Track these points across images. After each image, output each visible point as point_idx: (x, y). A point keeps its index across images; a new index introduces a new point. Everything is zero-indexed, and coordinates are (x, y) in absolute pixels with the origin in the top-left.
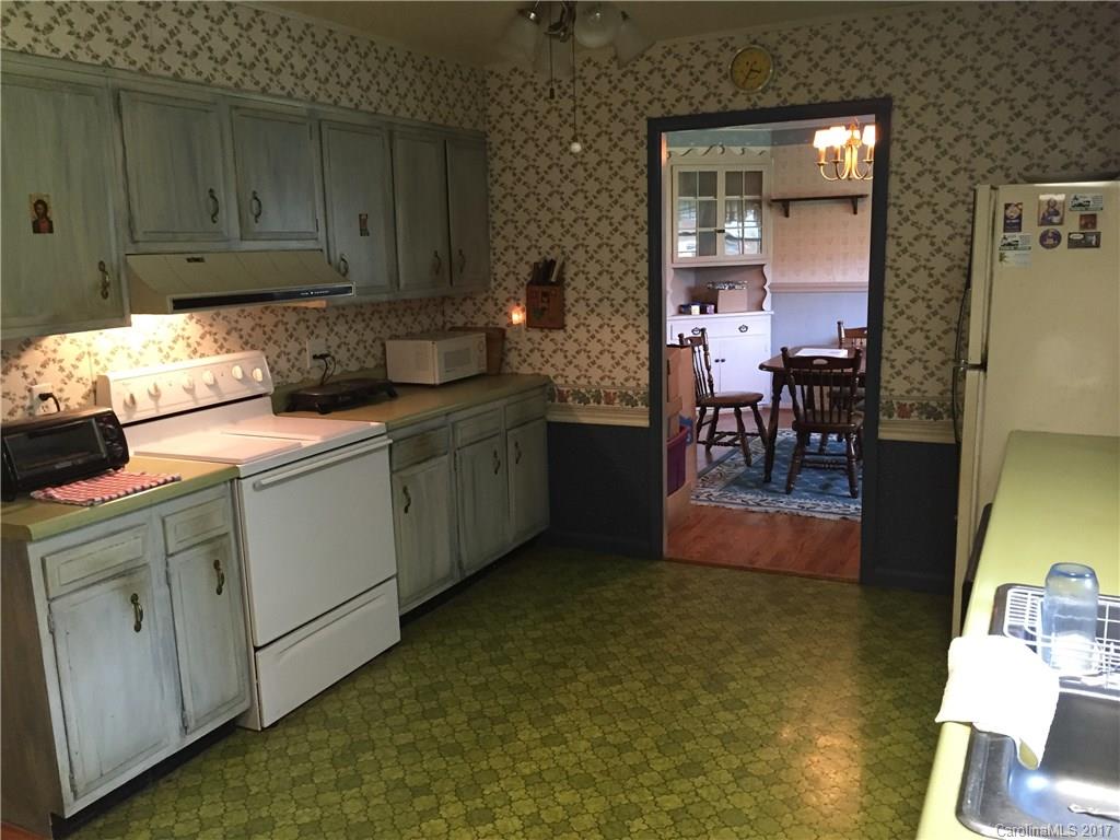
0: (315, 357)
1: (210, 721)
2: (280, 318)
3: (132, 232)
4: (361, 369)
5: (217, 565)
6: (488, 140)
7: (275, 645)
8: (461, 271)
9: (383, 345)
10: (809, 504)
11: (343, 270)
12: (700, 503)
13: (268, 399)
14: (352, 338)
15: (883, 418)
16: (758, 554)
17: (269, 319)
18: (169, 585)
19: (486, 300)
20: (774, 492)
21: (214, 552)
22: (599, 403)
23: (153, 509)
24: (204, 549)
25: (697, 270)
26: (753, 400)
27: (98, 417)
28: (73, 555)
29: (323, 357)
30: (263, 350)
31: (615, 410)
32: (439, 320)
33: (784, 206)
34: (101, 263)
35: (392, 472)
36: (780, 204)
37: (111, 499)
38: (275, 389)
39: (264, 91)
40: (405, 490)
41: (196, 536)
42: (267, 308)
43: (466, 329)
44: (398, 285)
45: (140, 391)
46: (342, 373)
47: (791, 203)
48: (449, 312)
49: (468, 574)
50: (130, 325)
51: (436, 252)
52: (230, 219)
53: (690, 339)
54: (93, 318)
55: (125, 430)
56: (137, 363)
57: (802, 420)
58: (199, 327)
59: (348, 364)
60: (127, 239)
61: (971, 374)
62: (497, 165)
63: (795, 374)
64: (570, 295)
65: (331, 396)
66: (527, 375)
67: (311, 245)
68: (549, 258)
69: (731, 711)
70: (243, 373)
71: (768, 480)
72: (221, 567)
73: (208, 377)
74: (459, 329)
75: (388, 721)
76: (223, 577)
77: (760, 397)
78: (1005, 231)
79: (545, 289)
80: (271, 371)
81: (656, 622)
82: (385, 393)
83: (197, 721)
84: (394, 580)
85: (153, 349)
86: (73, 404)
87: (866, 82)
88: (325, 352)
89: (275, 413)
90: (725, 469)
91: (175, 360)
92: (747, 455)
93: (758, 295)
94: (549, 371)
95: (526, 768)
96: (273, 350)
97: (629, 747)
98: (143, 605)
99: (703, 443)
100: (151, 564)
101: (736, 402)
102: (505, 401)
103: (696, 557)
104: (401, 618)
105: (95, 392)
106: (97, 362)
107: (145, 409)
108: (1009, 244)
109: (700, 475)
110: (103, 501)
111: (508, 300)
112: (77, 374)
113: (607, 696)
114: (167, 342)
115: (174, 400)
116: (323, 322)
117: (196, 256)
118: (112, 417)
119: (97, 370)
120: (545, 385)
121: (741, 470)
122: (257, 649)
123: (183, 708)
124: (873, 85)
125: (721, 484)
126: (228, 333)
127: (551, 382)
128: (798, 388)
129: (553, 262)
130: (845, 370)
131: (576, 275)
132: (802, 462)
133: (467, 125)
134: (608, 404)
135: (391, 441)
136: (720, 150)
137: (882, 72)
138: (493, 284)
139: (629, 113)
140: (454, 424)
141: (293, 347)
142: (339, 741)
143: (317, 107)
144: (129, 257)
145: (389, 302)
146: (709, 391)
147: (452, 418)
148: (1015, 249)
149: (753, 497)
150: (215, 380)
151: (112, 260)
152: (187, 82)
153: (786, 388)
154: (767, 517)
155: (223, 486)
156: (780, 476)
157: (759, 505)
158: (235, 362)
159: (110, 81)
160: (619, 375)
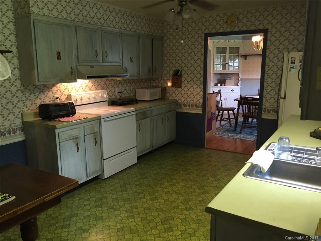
0: (118, 92)
1: (92, 175)
2: (110, 82)
3: (78, 60)
4: (129, 96)
5: (95, 139)
6: (164, 38)
7: (107, 159)
8: (155, 72)
9: (135, 90)
10: (245, 137)
11: (126, 71)
12: (216, 135)
13: (107, 102)
14: (128, 88)
15: (263, 113)
16: (229, 148)
17: (108, 82)
18: (85, 142)
19: (161, 80)
20: (237, 133)
21: (94, 136)
22: (190, 107)
23: (82, 124)
24: (93, 135)
25: (220, 74)
26: (233, 109)
27: (69, 103)
28: (65, 133)
29: (120, 92)
30: (106, 90)
31: (193, 109)
32: (149, 84)
33: (245, 57)
34: (71, 67)
35: (136, 121)
36: (244, 56)
37: (73, 121)
38: (109, 100)
39: (109, 26)
40: (139, 126)
41: (91, 131)
42: (107, 79)
43: (156, 87)
44: (139, 75)
45: (78, 98)
46: (124, 97)
47: (247, 56)
48: (152, 83)
49: (154, 148)
50: (77, 82)
51: (149, 67)
52: (100, 58)
53: (217, 92)
54: (69, 80)
55: (75, 107)
56: (77, 91)
57: (245, 115)
58: (91, 83)
59: (126, 95)
60: (77, 62)
61: (282, 100)
62: (165, 45)
63: (243, 102)
64: (183, 79)
65: (122, 102)
66: (171, 99)
67: (118, 64)
68: (178, 69)
69: (217, 181)
70: (101, 95)
71: (235, 130)
72: (96, 139)
73: (93, 95)
74: (154, 87)
75: (134, 179)
76: (96, 142)
77: (235, 109)
78: (291, 64)
79: (177, 77)
80: (108, 95)
81: (201, 162)
82: (135, 102)
83: (90, 175)
84: (136, 148)
85: (81, 88)
86: (63, 100)
87: (261, 25)
88: (121, 91)
89: (109, 106)
90: (224, 127)
91: (86, 91)
92: (230, 124)
93: (237, 81)
94: (177, 98)
95: (166, 190)
96: (108, 90)
97: (191, 188)
98: (79, 146)
99: (219, 120)
100: (81, 137)
101: (228, 110)
102: (165, 105)
103: (213, 148)
104: (137, 157)
105: (68, 98)
106: (69, 91)
107: (79, 102)
108: (292, 67)
109: (217, 129)
110: (71, 121)
111: (167, 80)
112: (64, 93)
113: (187, 177)
114: (84, 87)
115: (86, 101)
116: (120, 84)
117: (92, 66)
118: (72, 103)
119: (68, 92)
120: (176, 102)
121: (228, 128)
122: (104, 160)
123: (87, 171)
124: (263, 26)
125: (222, 131)
126: (98, 85)
127: (177, 101)
128: (244, 106)
129: (179, 70)
130: (257, 101)
131: (185, 74)
132: (245, 126)
133: (158, 34)
134: (192, 107)
135: (136, 113)
136: (228, 41)
137: (265, 22)
138: (163, 75)
139: (200, 32)
140: (152, 110)
141: (113, 90)
142: (122, 182)
143: (121, 30)
144: (77, 66)
145: (136, 79)
146: (221, 107)
147: (152, 109)
148: (294, 68)
149: (231, 134)
150: (95, 97)
151: (74, 66)
152: (92, 24)
153: (241, 106)
154: (233, 139)
155: (97, 120)
156: (238, 129)
157: (232, 136)
158: (100, 92)
159: (74, 24)
160: (195, 100)
